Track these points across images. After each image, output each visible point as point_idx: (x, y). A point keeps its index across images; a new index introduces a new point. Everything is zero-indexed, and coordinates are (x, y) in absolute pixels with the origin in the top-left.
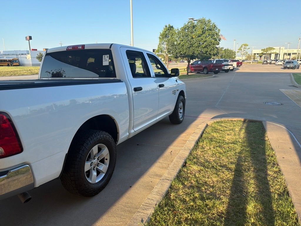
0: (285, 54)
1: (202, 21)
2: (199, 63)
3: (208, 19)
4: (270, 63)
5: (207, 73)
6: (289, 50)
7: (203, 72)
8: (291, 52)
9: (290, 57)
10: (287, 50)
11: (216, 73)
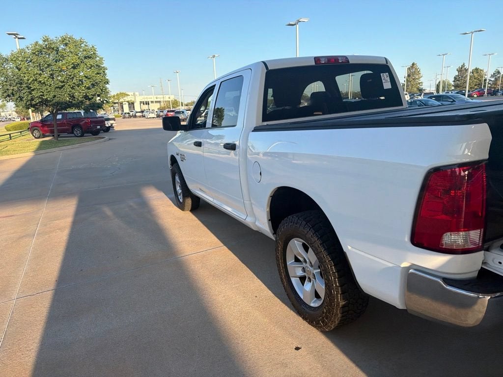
0: (142, 103)
1: (65, 41)
2: (57, 118)
3: (80, 38)
4: (135, 116)
5: (82, 136)
6: (145, 97)
7: (73, 135)
8: (150, 100)
9: (149, 107)
10: (143, 97)
11: (96, 133)
